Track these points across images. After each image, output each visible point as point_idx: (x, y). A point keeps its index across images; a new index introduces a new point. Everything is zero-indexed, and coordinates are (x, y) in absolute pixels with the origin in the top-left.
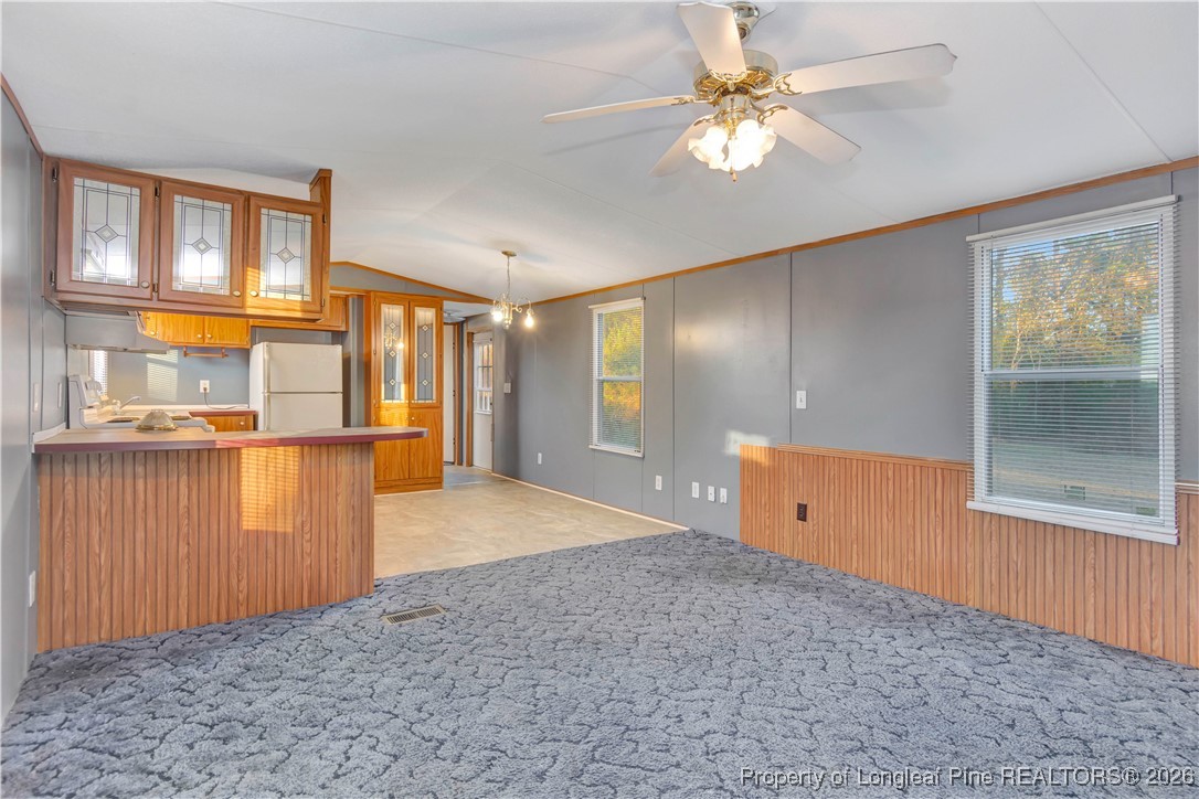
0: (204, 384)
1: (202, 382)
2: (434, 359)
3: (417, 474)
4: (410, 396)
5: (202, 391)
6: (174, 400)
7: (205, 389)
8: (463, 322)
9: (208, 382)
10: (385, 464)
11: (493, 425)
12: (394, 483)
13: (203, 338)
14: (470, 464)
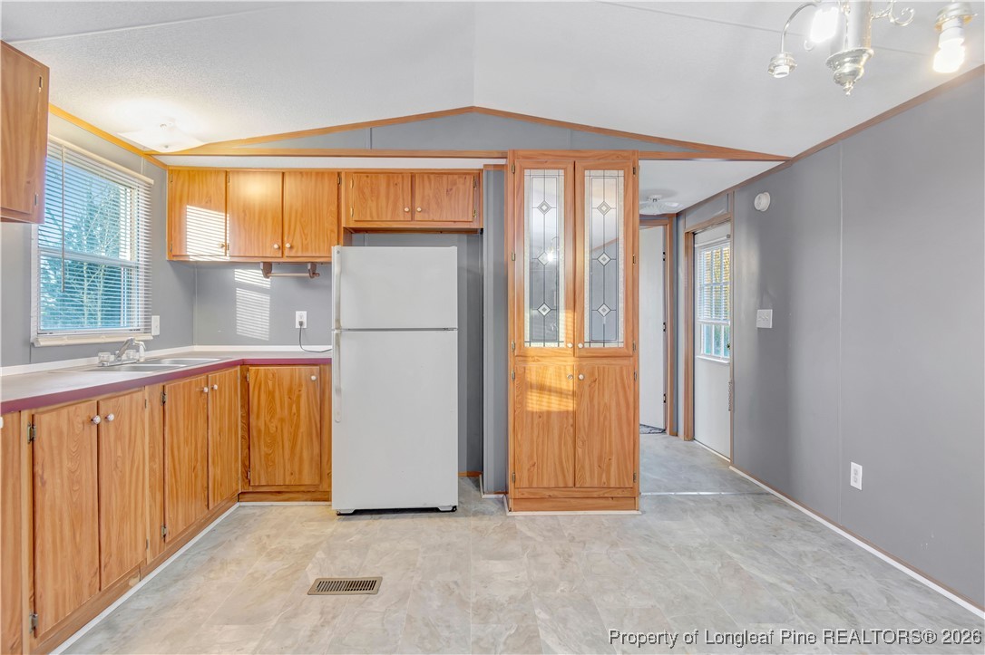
0: (301, 316)
1: (298, 313)
2: (621, 266)
3: (590, 479)
4: (577, 335)
5: (298, 326)
6: (266, 338)
7: (301, 324)
8: (678, 215)
9: (305, 313)
10: (531, 457)
11: (732, 383)
12: (547, 493)
13: (282, 248)
14: (691, 436)
